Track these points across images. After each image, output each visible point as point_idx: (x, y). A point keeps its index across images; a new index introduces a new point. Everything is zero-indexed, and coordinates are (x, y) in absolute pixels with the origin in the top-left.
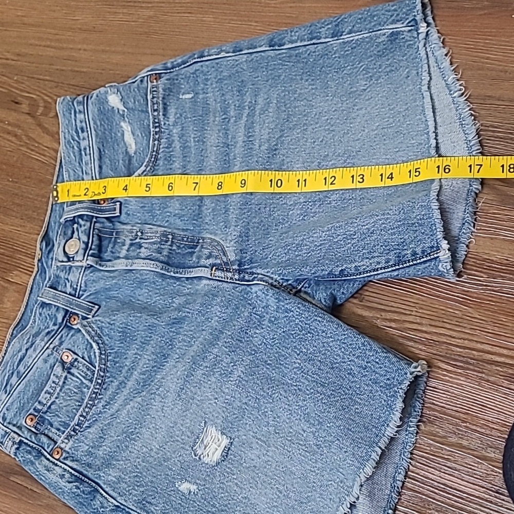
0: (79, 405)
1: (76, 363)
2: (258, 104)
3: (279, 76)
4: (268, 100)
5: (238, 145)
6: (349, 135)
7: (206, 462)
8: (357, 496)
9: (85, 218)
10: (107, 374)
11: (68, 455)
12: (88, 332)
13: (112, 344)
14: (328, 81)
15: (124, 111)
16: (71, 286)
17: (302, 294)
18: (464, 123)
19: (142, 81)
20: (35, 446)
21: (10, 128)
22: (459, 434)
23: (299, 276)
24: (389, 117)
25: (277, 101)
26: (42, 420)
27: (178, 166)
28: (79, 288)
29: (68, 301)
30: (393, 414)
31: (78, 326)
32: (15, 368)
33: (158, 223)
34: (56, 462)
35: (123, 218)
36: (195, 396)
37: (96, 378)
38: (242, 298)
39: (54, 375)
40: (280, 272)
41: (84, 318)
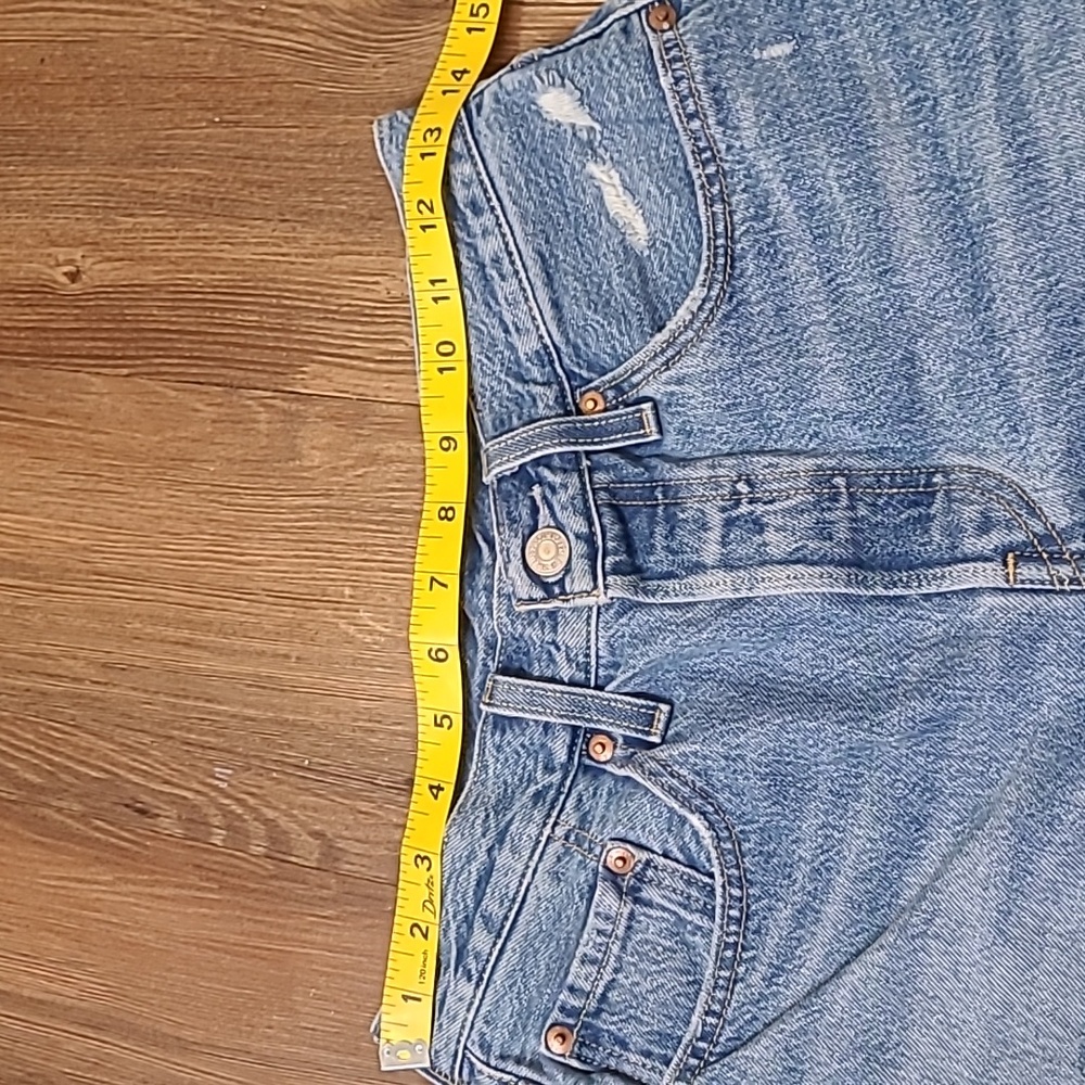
0: (689, 983)
1: (650, 873)
2: (1024, 41)
5: (991, 179)
9: (558, 463)
10: (751, 891)
12: (671, 791)
13: (746, 810)
15: (592, 128)
16: (569, 659)
19: (625, 30)
27: (805, 268)
28: (593, 661)
29: (572, 702)
33: (787, 444)
35: (674, 444)
37: (723, 906)
39: (597, 914)
41: (636, 744)
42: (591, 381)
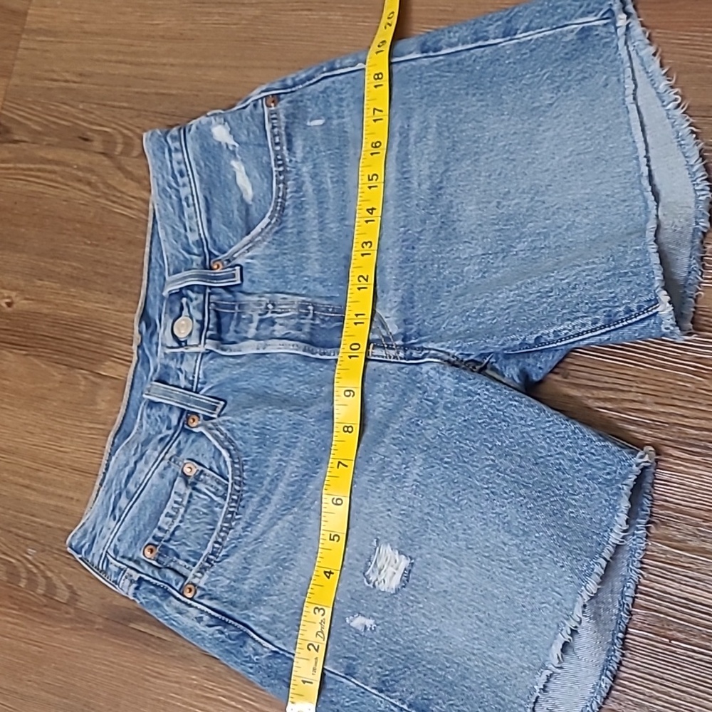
0: (211, 529)
1: (202, 477)
2: (412, 129)
3: (438, 92)
4: (425, 124)
6: (534, 165)
7: (383, 590)
8: (579, 620)
9: (196, 289)
10: (244, 488)
11: (203, 592)
12: (216, 437)
13: (247, 450)
14: (502, 95)
15: (235, 146)
16: (186, 377)
17: (488, 372)
18: (682, 142)
19: (255, 106)
20: (159, 583)
21: (80, 174)
22: (701, 536)
23: (483, 349)
24: (586, 139)
25: (438, 124)
26: (165, 551)
27: (313, 216)
28: (196, 380)
29: (184, 397)
30: (618, 516)
31: (200, 429)
32: (123, 486)
33: (293, 291)
34: (189, 602)
35: (246, 286)
36: (362, 509)
37: (231, 494)
38: (409, 381)
39: (175, 493)
40: (459, 345)
41: (207, 418)
42: (217, 256)
